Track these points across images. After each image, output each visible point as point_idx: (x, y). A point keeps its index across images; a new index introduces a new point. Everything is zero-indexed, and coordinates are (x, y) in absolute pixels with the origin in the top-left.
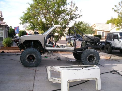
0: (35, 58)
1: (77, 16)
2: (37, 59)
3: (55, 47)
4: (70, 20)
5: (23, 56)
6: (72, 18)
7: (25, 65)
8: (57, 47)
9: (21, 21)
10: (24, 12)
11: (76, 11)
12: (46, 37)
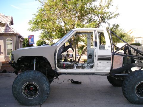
0: (39, 88)
1: (111, 16)
2: (42, 90)
3: (75, 68)
4: (100, 23)
5: (16, 86)
6: (103, 19)
7: (21, 102)
8: (78, 67)
9: (31, 26)
10: (35, 15)
11: (110, 6)
12: (57, 50)
